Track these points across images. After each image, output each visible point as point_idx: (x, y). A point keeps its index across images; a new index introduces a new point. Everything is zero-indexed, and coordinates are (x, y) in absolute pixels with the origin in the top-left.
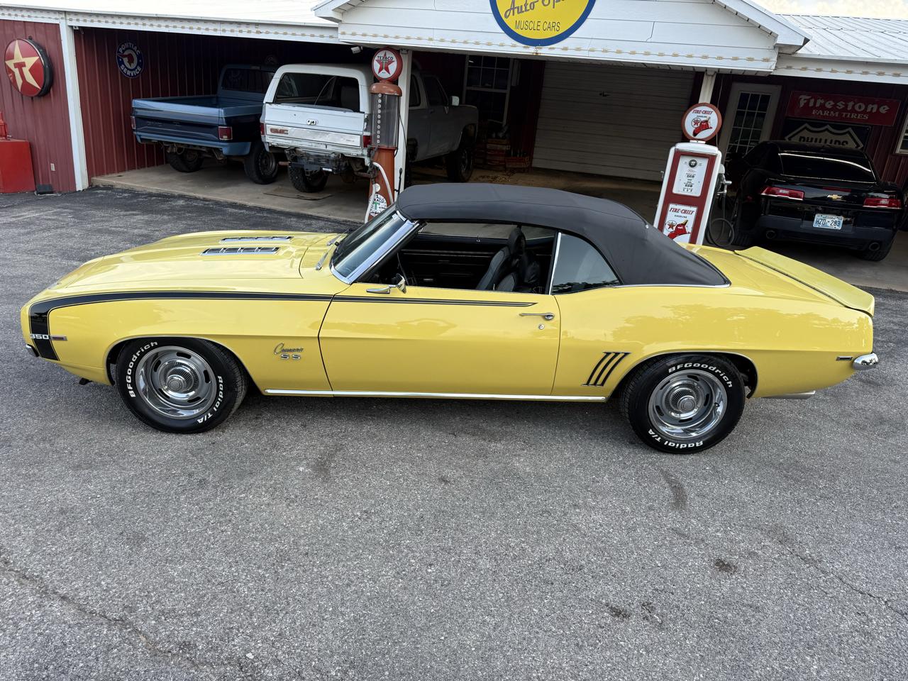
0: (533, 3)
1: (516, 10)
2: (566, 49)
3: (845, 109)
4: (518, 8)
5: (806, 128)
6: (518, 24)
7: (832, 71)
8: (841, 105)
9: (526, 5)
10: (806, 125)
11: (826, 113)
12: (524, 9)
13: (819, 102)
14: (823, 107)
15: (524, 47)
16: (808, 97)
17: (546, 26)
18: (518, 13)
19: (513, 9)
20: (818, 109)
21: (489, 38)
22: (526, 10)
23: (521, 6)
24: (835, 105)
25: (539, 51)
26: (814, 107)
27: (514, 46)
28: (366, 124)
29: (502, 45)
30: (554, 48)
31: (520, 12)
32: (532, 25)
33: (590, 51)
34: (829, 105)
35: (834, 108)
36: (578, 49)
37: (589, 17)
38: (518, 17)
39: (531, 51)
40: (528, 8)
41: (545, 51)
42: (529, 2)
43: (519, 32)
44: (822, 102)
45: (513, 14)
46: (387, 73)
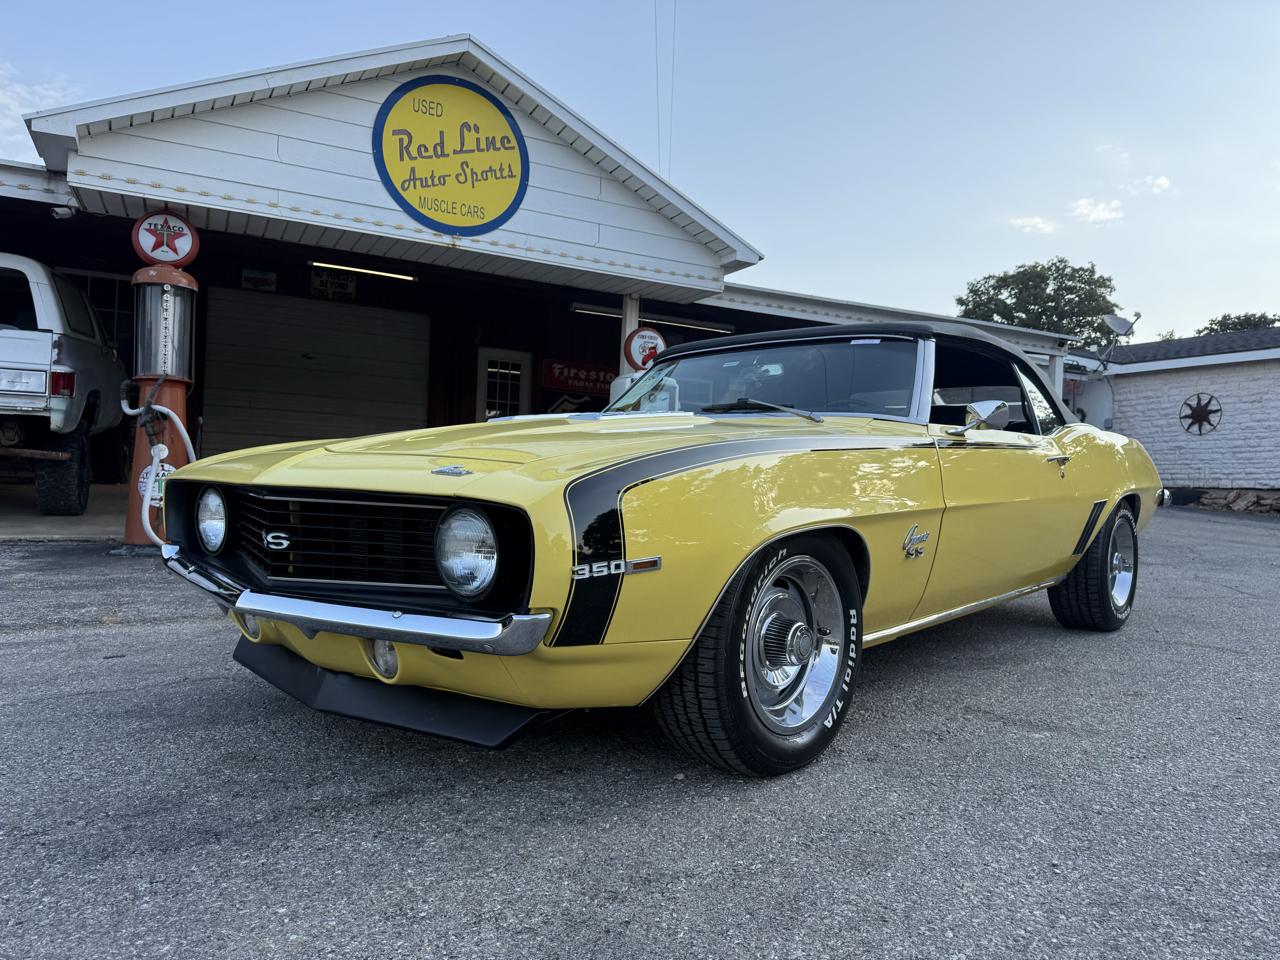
0: (444, 177)
1: (418, 183)
2: (494, 244)
3: (597, 380)
4: (421, 179)
5: (566, 400)
6: (423, 201)
7: (743, 302)
8: (593, 375)
9: (432, 177)
10: (565, 397)
11: (581, 384)
12: (430, 182)
13: (573, 371)
14: (576, 377)
15: (435, 235)
16: (561, 366)
17: (465, 210)
18: (422, 186)
19: (415, 180)
20: (574, 378)
21: (379, 215)
22: (433, 185)
23: (426, 179)
24: (588, 376)
25: (458, 243)
26: (568, 377)
27: (420, 231)
28: (56, 351)
29: (399, 228)
30: (478, 241)
31: (425, 185)
32: (444, 206)
33: (527, 250)
34: (582, 374)
35: (587, 379)
36: (511, 246)
37: (521, 206)
38: (421, 192)
39: (446, 240)
40: (436, 181)
41: (465, 243)
42: (437, 175)
43: (424, 211)
44: (576, 371)
45: (415, 188)
46: (171, 252)
